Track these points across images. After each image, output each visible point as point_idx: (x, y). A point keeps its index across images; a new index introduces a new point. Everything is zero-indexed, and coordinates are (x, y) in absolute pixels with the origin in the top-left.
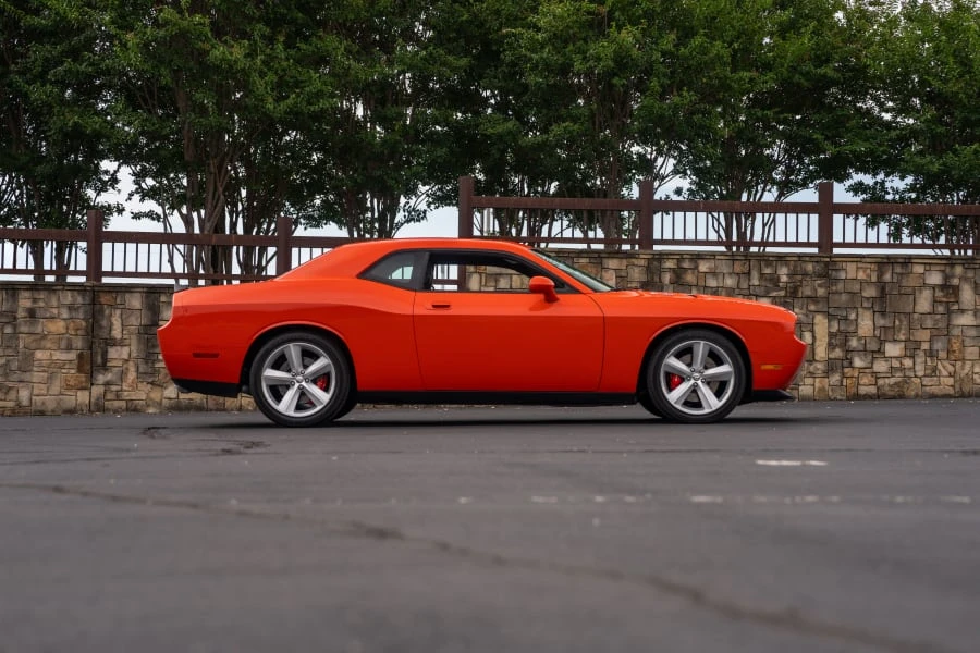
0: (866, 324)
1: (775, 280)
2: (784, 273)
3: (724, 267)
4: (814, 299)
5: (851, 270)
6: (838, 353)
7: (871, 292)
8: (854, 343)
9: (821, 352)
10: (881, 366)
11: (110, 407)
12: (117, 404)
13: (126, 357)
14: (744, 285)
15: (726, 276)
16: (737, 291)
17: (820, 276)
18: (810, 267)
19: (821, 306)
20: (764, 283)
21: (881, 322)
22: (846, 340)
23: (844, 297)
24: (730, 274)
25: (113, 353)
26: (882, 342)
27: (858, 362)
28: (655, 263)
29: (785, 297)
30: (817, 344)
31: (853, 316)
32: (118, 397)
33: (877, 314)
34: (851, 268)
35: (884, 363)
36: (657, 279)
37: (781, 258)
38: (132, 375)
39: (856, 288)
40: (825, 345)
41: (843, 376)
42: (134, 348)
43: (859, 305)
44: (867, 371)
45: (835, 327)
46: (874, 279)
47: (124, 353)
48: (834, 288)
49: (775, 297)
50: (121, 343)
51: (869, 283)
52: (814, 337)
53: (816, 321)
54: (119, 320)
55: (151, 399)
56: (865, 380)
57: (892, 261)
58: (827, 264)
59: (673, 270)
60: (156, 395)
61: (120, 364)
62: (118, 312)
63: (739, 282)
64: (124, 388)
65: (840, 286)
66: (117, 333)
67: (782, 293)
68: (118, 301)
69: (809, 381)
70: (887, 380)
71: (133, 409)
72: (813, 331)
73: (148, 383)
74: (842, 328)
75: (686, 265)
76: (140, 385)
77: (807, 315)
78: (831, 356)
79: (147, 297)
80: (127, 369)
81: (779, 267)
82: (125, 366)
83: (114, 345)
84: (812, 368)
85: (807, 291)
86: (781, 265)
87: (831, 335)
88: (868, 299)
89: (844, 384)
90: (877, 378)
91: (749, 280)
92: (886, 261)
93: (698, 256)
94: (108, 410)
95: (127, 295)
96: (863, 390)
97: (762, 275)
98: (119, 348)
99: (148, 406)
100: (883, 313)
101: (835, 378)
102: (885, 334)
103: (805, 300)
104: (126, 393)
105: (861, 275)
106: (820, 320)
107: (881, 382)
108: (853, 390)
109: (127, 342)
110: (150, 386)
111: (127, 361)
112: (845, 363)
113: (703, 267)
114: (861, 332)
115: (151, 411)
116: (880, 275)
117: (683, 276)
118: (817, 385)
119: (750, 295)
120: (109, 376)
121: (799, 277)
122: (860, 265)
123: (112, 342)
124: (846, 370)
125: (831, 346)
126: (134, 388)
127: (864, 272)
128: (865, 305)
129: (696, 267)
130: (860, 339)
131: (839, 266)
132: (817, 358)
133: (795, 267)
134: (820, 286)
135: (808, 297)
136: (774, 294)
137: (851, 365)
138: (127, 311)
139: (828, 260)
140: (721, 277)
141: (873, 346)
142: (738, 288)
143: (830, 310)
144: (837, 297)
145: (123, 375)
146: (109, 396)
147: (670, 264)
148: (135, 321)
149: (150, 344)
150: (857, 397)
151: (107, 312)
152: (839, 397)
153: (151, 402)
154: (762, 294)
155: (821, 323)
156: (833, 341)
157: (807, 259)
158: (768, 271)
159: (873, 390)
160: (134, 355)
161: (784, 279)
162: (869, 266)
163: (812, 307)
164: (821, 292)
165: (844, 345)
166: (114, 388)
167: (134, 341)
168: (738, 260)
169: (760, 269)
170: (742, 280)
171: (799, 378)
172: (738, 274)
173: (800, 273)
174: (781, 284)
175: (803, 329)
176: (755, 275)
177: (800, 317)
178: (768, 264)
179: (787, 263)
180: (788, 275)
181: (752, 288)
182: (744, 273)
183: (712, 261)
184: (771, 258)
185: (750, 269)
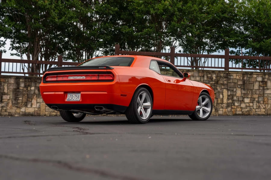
0: (239, 92)
1: (211, 78)
2: (214, 77)
3: (196, 74)
4: (223, 84)
5: (234, 76)
6: (230, 101)
7: (240, 83)
8: (235, 98)
9: (225, 101)
10: (243, 105)
11: (3, 114)
12: (5, 113)
13: (9, 98)
14: (202, 80)
15: (197, 77)
17: (225, 77)
18: (222, 75)
19: (226, 87)
20: (208, 79)
21: (243, 92)
22: (233, 97)
23: (232, 84)
25: (4, 97)
26: (244, 98)
27: (236, 104)
29: (215, 84)
30: (224, 98)
31: (235, 90)
32: (6, 111)
33: (242, 89)
34: (235, 75)
35: (244, 104)
37: (213, 72)
38: (10, 104)
39: (236, 81)
40: (226, 98)
41: (232, 108)
42: (11, 96)
43: (237, 87)
44: (239, 107)
45: (229, 93)
46: (241, 79)
47: (8, 97)
48: (229, 81)
49: (211, 84)
50: (7, 94)
51: (240, 80)
52: (223, 96)
53: (224, 91)
54: (7, 87)
55: (17, 112)
56: (238, 110)
57: (247, 73)
58: (227, 74)
60: (18, 111)
61: (7, 100)
62: (6, 84)
64: (8, 108)
65: (231, 81)
66: (6, 91)
67: (214, 82)
68: (6, 81)
69: (221, 109)
70: (245, 110)
71: (11, 115)
72: (223, 94)
73: (16, 107)
74: (232, 93)
76: (13, 107)
77: (221, 89)
78: (228, 102)
79: (16, 80)
80: (9, 102)
82: (8, 101)
83: (5, 95)
84: (222, 106)
85: (221, 82)
86: (213, 74)
87: (228, 96)
88: (239, 85)
89: (232, 111)
90: (242, 109)
92: (245, 73)
93: (188, 71)
94: (3, 115)
95: (9, 79)
96: (238, 113)
97: (207, 77)
98: (6, 96)
99: (15, 114)
100: (244, 89)
101: (229, 109)
102: (245, 96)
103: (221, 85)
104: (8, 110)
105: (238, 78)
106: (225, 91)
107: (243, 110)
108: (235, 113)
109: (9, 94)
110: (16, 108)
111: (9, 100)
112: (232, 104)
114: (237, 95)
115: (16, 116)
116: (243, 77)
118: (224, 111)
120: (3, 105)
121: (219, 78)
122: (237, 74)
123: (4, 94)
124: (233, 106)
125: (228, 99)
126: (11, 108)
127: (239, 76)
128: (239, 86)
130: (237, 97)
131: (231, 74)
132: (224, 103)
133: (218, 75)
134: (225, 80)
135: (221, 84)
136: (211, 83)
137: (234, 105)
138: (9, 84)
139: (227, 72)
140: (195, 77)
141: (241, 99)
142: (200, 81)
143: (228, 88)
144: (230, 84)
145: (7, 104)
146: (3, 111)
148: (12, 87)
149: (16, 95)
150: (236, 115)
151: (3, 84)
152: (230, 115)
153: (16, 113)
154: (207, 83)
155: (225, 92)
156: (229, 97)
157: (221, 72)
158: (209, 76)
159: (241, 113)
160: (11, 98)
161: (214, 78)
162: (240, 75)
163: (223, 87)
164: (225, 82)
165: (232, 99)
166: (4, 108)
167: (11, 93)
168: (200, 72)
169: (207, 75)
170: (201, 78)
171: (218, 109)
172: (200, 76)
173: (219, 76)
174: (213, 80)
175: (220, 93)
176: (205, 77)
177: (219, 90)
178: (210, 73)
179: (215, 73)
180: (216, 77)
181: (204, 81)
182: (202, 76)
183: (193, 72)
184: (210, 72)
185: (204, 75)
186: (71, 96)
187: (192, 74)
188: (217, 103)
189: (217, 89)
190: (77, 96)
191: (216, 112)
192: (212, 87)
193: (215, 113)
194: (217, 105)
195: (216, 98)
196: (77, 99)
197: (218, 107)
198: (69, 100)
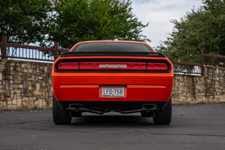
1: (43, 71)
2: (46, 69)
3: (29, 66)
14: (35, 72)
15: (30, 69)
16: (33, 74)
20: (41, 72)
24: (31, 68)
28: (8, 64)
29: (46, 76)
36: (8, 69)
37: (45, 64)
49: (43, 76)
59: (14, 66)
63: (33, 71)
67: (45, 75)
75: (18, 65)
81: (45, 67)
86: (45, 66)
91: (36, 70)
93: (22, 62)
97: (40, 69)
113: (23, 66)
117: (17, 68)
119: (37, 75)
129: (21, 66)
133: (49, 67)
136: (43, 75)
140: (28, 69)
142: (33, 73)
147: (13, 64)
154: (40, 75)
158: (41, 68)
161: (46, 71)
168: (33, 64)
169: (39, 67)
170: (34, 70)
171: (49, 102)
172: (33, 69)
173: (50, 69)
174: (45, 73)
175: (51, 87)
176: (38, 69)
177: (50, 83)
178: (42, 66)
179: (47, 66)
180: (47, 70)
181: (37, 73)
182: (35, 69)
183: (26, 64)
184: (42, 64)
185: (36, 68)
186: (109, 91)
187: (25, 66)
188: (49, 96)
189: (48, 82)
190: (119, 91)
191: (48, 105)
192: (44, 80)
193: (47, 107)
194: (48, 99)
195: (48, 91)
196: (120, 95)
197: (49, 100)
198: (106, 96)
